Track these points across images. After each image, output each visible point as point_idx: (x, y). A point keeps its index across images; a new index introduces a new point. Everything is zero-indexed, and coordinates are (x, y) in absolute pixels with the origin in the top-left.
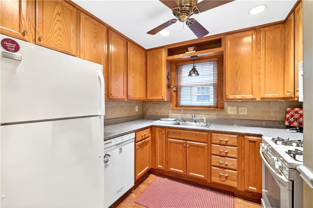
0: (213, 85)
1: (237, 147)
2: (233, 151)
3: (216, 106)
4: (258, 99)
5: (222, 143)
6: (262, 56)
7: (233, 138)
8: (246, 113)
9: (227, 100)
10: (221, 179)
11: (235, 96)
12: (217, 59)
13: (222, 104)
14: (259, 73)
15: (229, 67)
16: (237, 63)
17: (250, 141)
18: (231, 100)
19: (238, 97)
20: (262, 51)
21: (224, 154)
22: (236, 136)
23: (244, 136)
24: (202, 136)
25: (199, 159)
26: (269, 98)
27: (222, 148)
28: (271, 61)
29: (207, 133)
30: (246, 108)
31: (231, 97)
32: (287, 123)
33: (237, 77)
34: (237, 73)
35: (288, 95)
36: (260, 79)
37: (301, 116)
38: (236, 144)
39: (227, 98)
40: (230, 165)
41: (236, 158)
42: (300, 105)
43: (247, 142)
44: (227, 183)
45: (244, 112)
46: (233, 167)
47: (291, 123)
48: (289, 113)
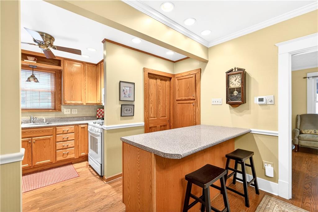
0: (52, 92)
1: (74, 133)
2: (72, 136)
3: (54, 109)
4: (85, 104)
5: (65, 132)
6: (87, 80)
7: (72, 128)
8: (77, 113)
9: (65, 104)
10: (64, 156)
11: (72, 102)
12: (55, 73)
13: (59, 107)
14: (85, 89)
15: (67, 82)
16: (72, 81)
17: (82, 128)
18: (69, 104)
19: (73, 102)
20: (87, 77)
21: (66, 139)
22: (74, 126)
23: (78, 126)
24: (48, 131)
25: (45, 149)
26: (90, 104)
27: (64, 136)
28: (91, 83)
29: (52, 128)
30: (77, 110)
31: (68, 102)
32: (97, 117)
33: (72, 89)
34: (72, 87)
35: (98, 102)
36: (85, 93)
37: (103, 112)
38: (73, 131)
39: (66, 102)
40: (70, 145)
41: (74, 140)
42: (103, 107)
43: (80, 128)
44: (69, 157)
45: (75, 112)
46: (72, 146)
47: (99, 116)
48: (98, 111)
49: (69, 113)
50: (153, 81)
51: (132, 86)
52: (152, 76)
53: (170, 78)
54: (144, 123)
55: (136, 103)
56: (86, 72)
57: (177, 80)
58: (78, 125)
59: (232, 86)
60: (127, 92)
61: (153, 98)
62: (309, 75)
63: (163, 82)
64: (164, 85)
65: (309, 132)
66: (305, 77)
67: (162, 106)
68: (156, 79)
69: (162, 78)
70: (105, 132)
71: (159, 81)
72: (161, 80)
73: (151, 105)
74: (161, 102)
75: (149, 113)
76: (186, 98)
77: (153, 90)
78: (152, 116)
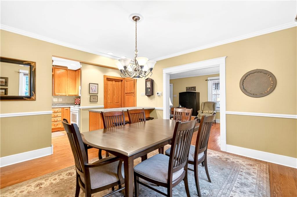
2: (60, 114)
4: (67, 95)
5: (56, 112)
6: (69, 80)
8: (61, 101)
10: (55, 126)
14: (68, 86)
17: (66, 109)
19: (60, 94)
20: (69, 79)
21: (56, 116)
22: (61, 109)
26: (71, 95)
27: (55, 114)
30: (61, 99)
31: (57, 94)
32: (75, 104)
33: (59, 86)
35: (76, 94)
36: (68, 88)
37: (80, 100)
38: (61, 111)
40: (59, 120)
41: (61, 116)
42: (80, 97)
43: (65, 110)
44: (57, 127)
45: (60, 100)
46: (60, 120)
47: (76, 103)
48: (76, 100)
49: (57, 101)
50: (110, 83)
51: (96, 85)
52: (110, 79)
53: (122, 80)
54: (104, 106)
55: (99, 95)
56: (69, 75)
57: (126, 82)
58: (63, 108)
59: (148, 87)
60: (93, 89)
61: (110, 92)
62: (209, 79)
63: (117, 82)
64: (118, 84)
65: (206, 112)
66: (207, 79)
67: (116, 97)
68: (112, 81)
69: (116, 80)
70: (81, 110)
71: (114, 82)
72: (116, 81)
73: (109, 96)
74: (116, 94)
75: (107, 100)
76: (130, 92)
77: (110, 87)
78: (109, 102)
